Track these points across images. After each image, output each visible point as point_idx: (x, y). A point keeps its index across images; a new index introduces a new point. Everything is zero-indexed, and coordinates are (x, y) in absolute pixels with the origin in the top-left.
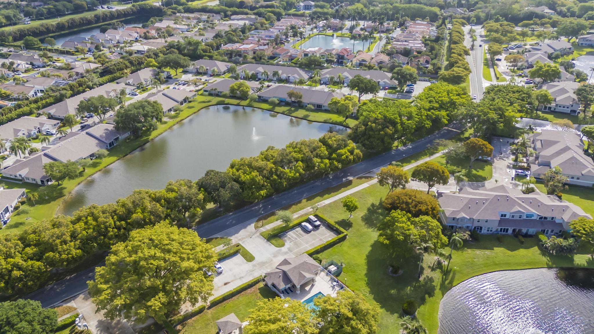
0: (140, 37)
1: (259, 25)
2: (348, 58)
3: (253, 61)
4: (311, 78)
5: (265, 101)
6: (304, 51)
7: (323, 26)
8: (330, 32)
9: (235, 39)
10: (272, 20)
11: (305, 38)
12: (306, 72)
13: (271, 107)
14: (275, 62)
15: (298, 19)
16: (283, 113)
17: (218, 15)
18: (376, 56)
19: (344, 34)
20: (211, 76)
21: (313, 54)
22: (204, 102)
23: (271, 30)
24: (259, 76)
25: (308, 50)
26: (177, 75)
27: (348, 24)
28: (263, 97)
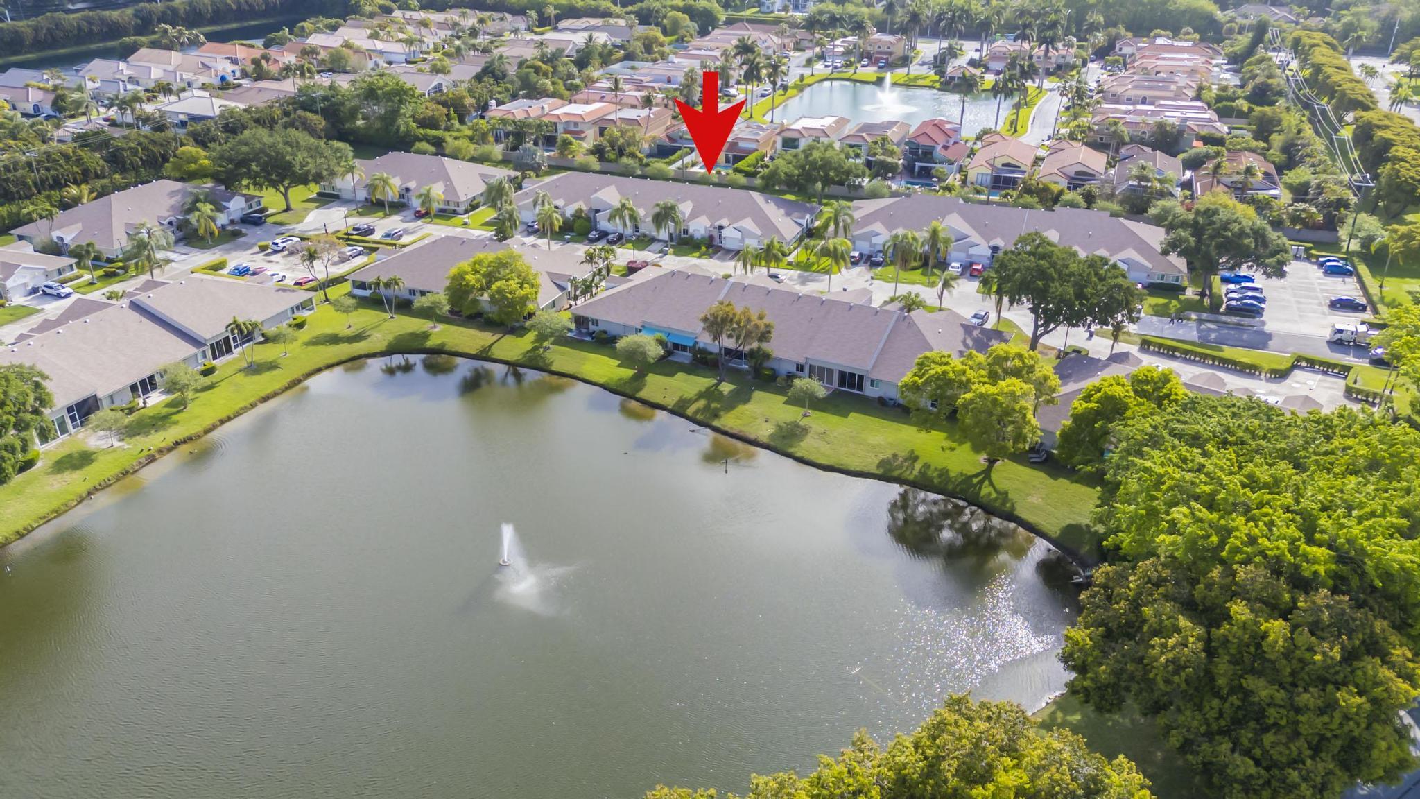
0: (245, 74)
1: (638, 46)
2: (948, 154)
3: (593, 161)
4: (810, 233)
5: (603, 341)
6: (784, 129)
7: (847, 53)
8: (870, 72)
9: (547, 83)
10: (682, 32)
11: (785, 88)
12: (790, 208)
13: (628, 373)
14: (673, 167)
15: (766, 32)
16: (678, 411)
17: (519, 18)
18: (1054, 151)
19: (916, 78)
20: (419, 216)
21: (817, 140)
22: (334, 339)
23: (676, 60)
24: (604, 224)
25: (797, 126)
26: (288, 209)
27: (928, 48)
28: (596, 322)
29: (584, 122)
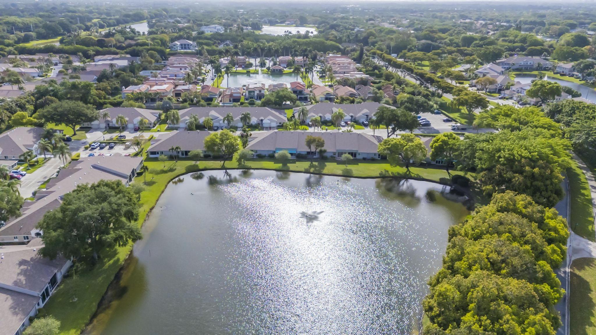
5: (262, 157)
6: (248, 88)
16: (308, 172)
18: (336, 89)
20: (136, 130)
23: (171, 68)
25: (251, 87)
26: (75, 134)
28: (256, 152)
29: (167, 92)
